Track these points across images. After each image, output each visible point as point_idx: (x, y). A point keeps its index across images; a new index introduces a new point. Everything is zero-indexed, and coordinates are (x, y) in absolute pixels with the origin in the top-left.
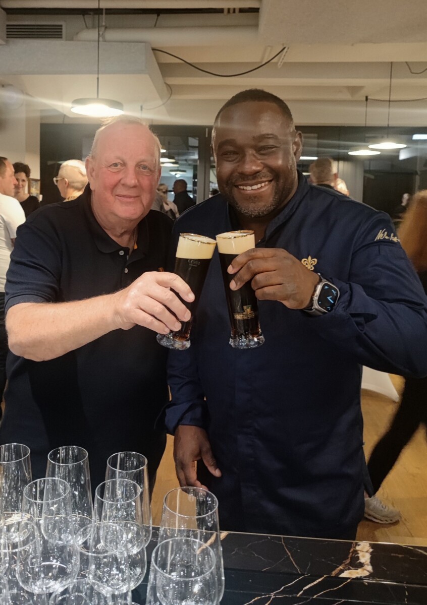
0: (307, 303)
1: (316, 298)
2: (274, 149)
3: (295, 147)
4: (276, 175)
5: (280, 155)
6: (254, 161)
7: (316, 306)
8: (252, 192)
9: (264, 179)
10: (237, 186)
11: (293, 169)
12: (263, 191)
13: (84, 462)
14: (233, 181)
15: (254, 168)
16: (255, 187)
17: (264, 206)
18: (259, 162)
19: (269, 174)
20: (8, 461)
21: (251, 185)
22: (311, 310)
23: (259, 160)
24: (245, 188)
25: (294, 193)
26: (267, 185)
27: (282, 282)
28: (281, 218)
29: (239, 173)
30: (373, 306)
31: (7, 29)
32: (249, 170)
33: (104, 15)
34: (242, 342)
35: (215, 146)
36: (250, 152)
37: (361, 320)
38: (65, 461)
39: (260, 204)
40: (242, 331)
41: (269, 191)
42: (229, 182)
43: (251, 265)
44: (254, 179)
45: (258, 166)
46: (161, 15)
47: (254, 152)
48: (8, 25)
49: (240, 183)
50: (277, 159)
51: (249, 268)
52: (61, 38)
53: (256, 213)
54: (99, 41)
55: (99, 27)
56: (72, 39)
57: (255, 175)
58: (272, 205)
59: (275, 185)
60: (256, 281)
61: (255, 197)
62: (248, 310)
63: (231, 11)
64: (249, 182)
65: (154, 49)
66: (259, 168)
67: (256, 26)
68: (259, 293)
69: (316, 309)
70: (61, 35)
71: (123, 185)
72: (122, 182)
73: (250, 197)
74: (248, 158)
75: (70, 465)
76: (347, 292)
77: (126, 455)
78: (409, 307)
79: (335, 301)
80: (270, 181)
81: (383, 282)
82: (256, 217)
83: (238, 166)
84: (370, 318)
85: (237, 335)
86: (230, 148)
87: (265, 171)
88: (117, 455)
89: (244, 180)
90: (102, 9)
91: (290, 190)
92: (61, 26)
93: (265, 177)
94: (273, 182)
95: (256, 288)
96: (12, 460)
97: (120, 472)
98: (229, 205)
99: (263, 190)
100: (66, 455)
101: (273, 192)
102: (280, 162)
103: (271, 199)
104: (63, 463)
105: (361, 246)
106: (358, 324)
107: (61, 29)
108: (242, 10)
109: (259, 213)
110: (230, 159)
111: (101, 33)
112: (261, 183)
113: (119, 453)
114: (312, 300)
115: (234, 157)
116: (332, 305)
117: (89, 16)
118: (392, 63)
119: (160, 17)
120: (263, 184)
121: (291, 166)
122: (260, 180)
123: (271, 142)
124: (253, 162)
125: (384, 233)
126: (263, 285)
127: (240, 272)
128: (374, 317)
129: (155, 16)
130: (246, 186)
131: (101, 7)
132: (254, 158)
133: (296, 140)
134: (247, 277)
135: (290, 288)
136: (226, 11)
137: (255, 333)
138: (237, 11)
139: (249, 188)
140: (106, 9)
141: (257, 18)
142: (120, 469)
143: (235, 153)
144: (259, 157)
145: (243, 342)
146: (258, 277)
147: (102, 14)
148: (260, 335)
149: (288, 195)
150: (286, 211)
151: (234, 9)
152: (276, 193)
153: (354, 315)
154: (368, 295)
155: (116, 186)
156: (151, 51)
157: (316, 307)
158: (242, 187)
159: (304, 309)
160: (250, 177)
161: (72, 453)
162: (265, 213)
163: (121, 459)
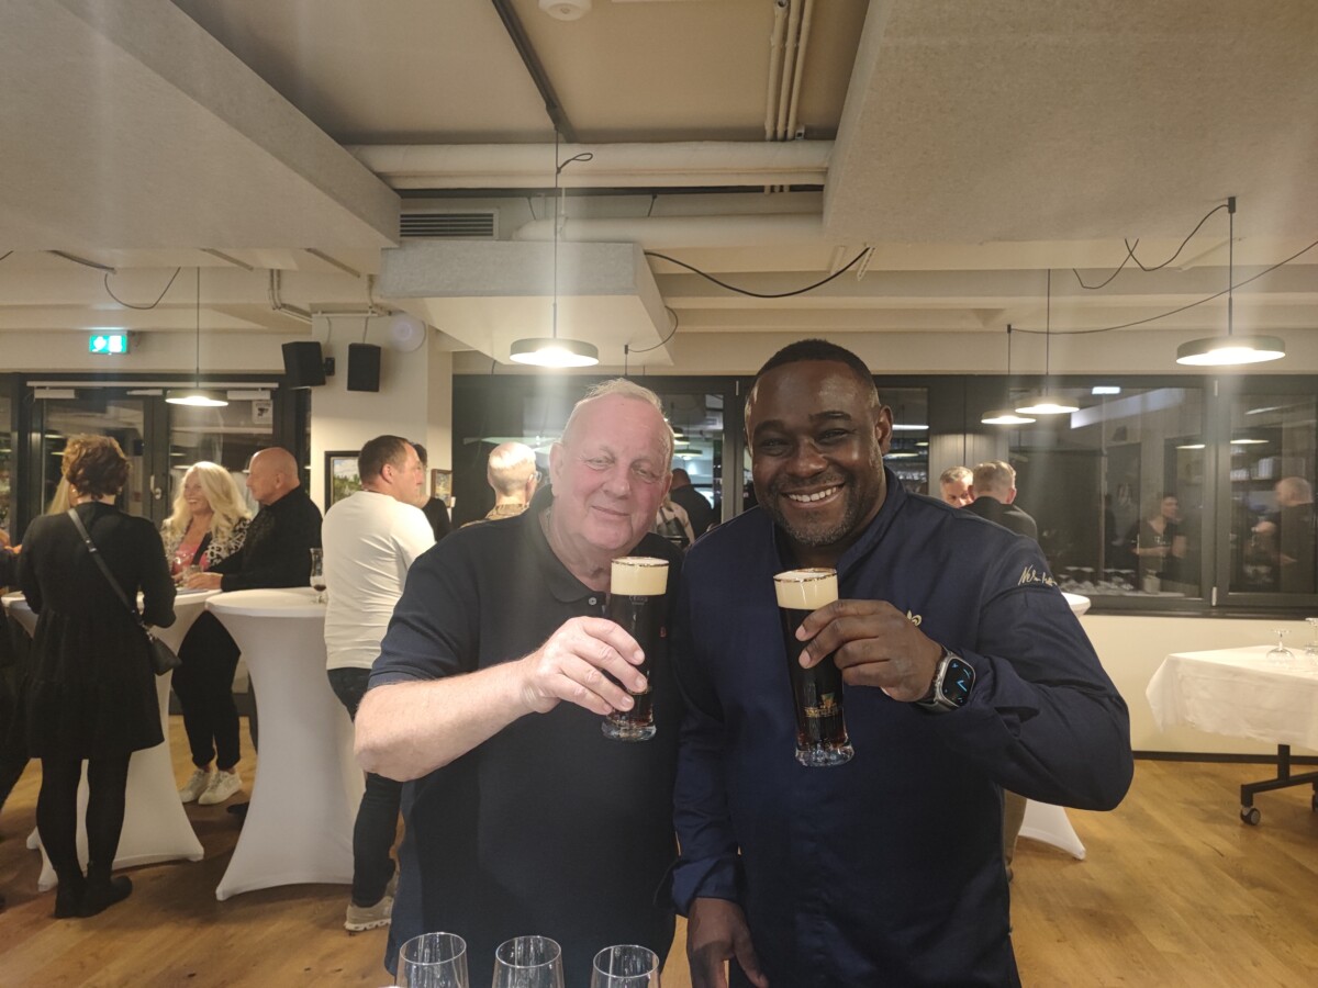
0: (925, 690)
1: (939, 684)
2: (844, 436)
3: (880, 432)
4: (850, 476)
5: (856, 444)
6: (813, 455)
7: (939, 696)
8: (813, 505)
9: (830, 484)
10: (786, 495)
11: (878, 466)
12: (829, 504)
13: (554, 963)
14: (780, 487)
15: (813, 466)
16: (815, 497)
17: (831, 527)
18: (821, 456)
19: (837, 475)
20: (430, 962)
21: (810, 494)
22: (932, 702)
23: (820, 453)
24: (799, 498)
25: (880, 506)
26: (836, 493)
27: (888, 657)
28: (861, 547)
29: (789, 474)
30: (1028, 695)
31: (402, 221)
32: (805, 470)
33: (563, 197)
34: (817, 756)
35: (750, 431)
36: (806, 440)
37: (1014, 717)
38: (524, 961)
39: (824, 524)
40: (817, 737)
41: (839, 502)
42: (774, 488)
43: (839, 626)
44: (812, 483)
45: (819, 462)
46: (659, 196)
47: (813, 442)
48: (402, 216)
49: (791, 490)
50: (850, 451)
51: (835, 631)
52: (491, 235)
53: (818, 539)
54: (556, 240)
55: (556, 217)
56: (509, 239)
57: (815, 477)
58: (844, 525)
59: (848, 492)
60: (846, 654)
61: (816, 513)
62: (828, 702)
63: (777, 190)
64: (806, 488)
65: (646, 253)
66: (821, 467)
67: (818, 213)
68: (849, 674)
69: (940, 702)
70: (492, 230)
71: (606, 492)
72: (605, 487)
73: (808, 514)
74: (803, 451)
75: (532, 967)
76: (988, 672)
77: (624, 952)
78: (1083, 693)
79: (968, 687)
80: (840, 486)
81: (1038, 652)
82: (819, 545)
83: (787, 463)
84: (1027, 714)
85: (810, 743)
86: (774, 434)
87: (831, 469)
88: (609, 950)
89: (798, 486)
90: (561, 189)
91: (872, 502)
92: (491, 215)
93: (830, 480)
94: (844, 489)
95: (844, 665)
96: (436, 961)
97: (614, 980)
98: (775, 525)
99: (829, 501)
100: (525, 952)
101: (846, 503)
102: (855, 456)
103: (843, 515)
104: (519, 964)
105: (997, 593)
106: (1010, 724)
107: (492, 220)
108: (793, 188)
109: (823, 538)
110: (775, 452)
111: (559, 227)
112: (825, 489)
113: (612, 948)
114: (933, 686)
115: (778, 449)
116: (965, 696)
117: (539, 199)
118: (1049, 270)
119: (656, 200)
120: (829, 492)
121: (874, 462)
122: (823, 485)
123: (840, 424)
124: (812, 457)
125: (1031, 573)
126: (857, 660)
127: (818, 637)
128: (1033, 713)
129: (650, 197)
130: (801, 495)
131: (559, 186)
132: (812, 451)
133: (882, 420)
134: (830, 646)
135: (901, 666)
136: (767, 191)
137: (838, 741)
138: (786, 190)
139: (806, 498)
140: (567, 189)
141: (821, 201)
142: (614, 973)
143: (782, 442)
144: (819, 448)
145: (819, 756)
146: (850, 647)
147: (561, 195)
148: (847, 744)
149: (870, 509)
150: (869, 536)
151: (782, 187)
152: (850, 506)
153: (1002, 710)
154: (1020, 676)
155: (594, 491)
156: (644, 256)
157: (940, 698)
158: (794, 497)
159: (919, 701)
160: (808, 481)
161: (535, 950)
162: (834, 538)
163: (615, 958)
